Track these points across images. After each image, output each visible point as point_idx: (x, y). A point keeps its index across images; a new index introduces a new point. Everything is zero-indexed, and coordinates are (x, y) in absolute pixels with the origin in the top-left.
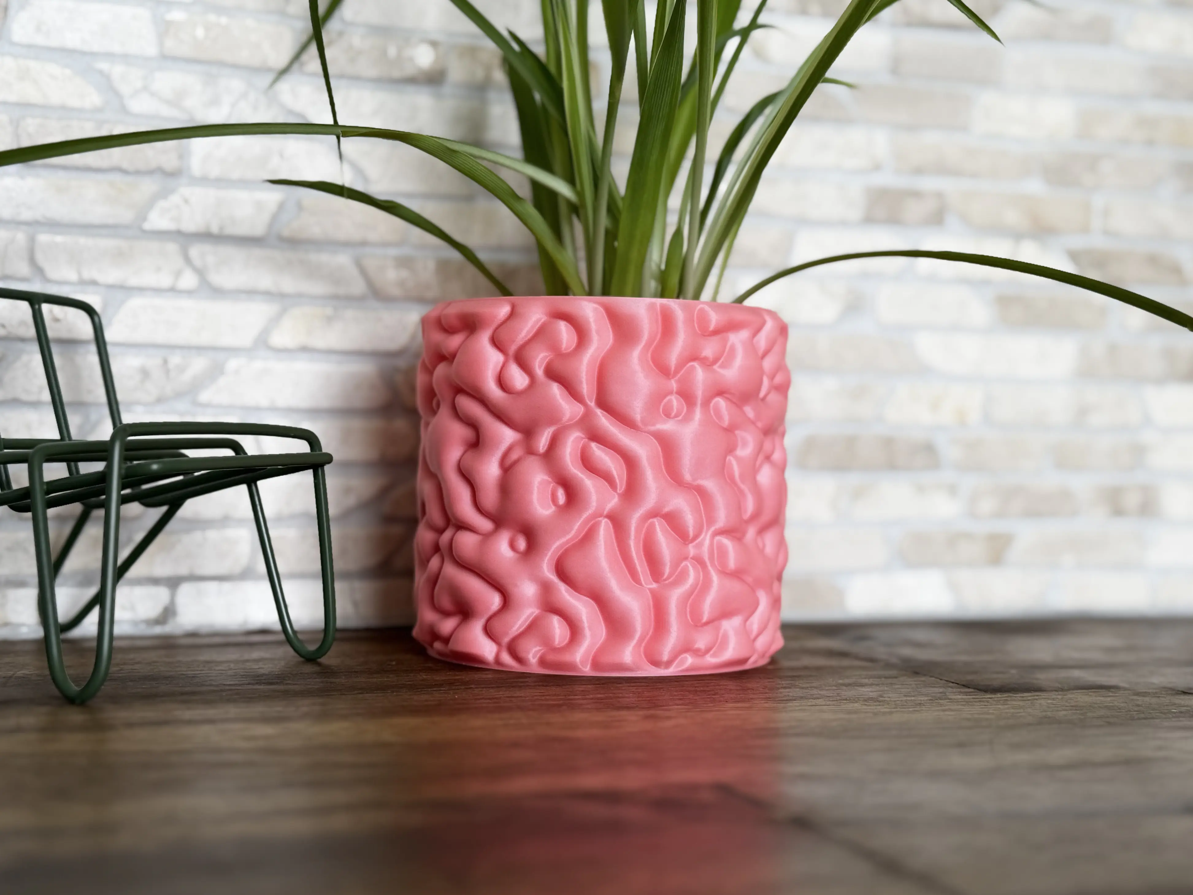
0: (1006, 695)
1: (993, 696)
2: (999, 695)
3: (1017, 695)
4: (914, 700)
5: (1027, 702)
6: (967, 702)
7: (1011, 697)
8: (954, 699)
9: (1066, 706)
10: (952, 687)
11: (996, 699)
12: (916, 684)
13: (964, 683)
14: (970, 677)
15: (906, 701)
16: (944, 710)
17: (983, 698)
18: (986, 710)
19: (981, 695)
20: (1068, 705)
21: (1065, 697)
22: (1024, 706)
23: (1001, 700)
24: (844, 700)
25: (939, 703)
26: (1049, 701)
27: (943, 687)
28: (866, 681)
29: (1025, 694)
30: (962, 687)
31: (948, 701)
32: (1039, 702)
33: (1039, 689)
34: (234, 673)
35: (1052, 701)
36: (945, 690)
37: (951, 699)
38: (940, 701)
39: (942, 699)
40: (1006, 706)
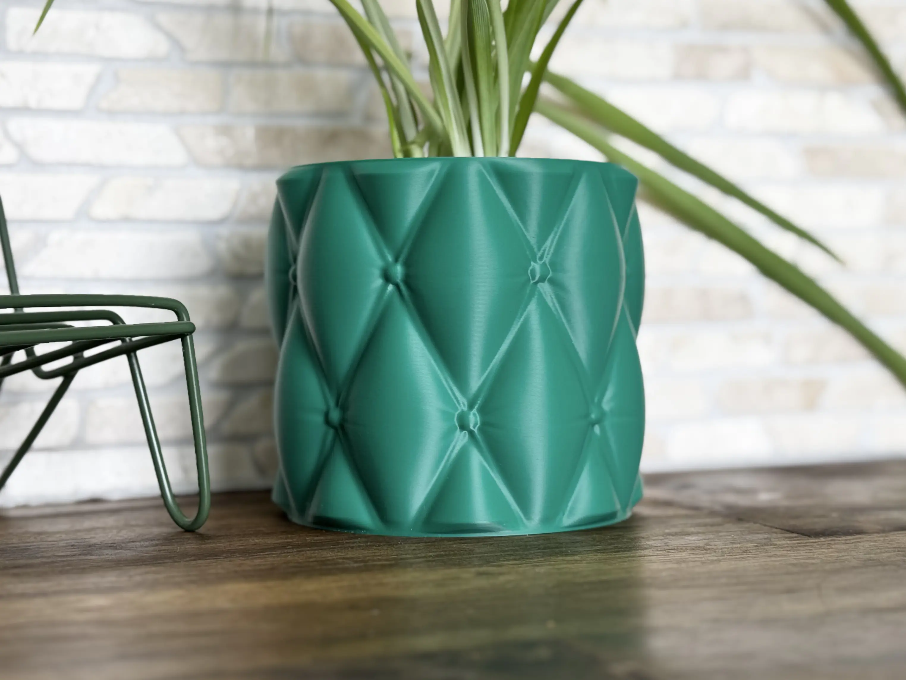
0: (830, 539)
1: (817, 540)
2: (822, 539)
3: (840, 539)
4: (740, 547)
5: (850, 545)
6: (791, 547)
7: (834, 540)
8: (780, 545)
9: (889, 548)
10: (776, 533)
12: (741, 531)
13: (787, 528)
14: (793, 522)
15: (732, 548)
16: (770, 557)
17: (807, 543)
18: (812, 554)
19: (805, 540)
20: (890, 546)
21: (886, 538)
22: (847, 549)
23: (824, 544)
24: (672, 549)
25: (764, 549)
26: (872, 544)
27: (767, 533)
28: (693, 530)
29: (847, 537)
30: (786, 532)
31: (773, 546)
32: (862, 544)
33: (860, 532)
34: (67, 543)
35: (874, 544)
36: (769, 536)
37: (776, 545)
38: (766, 547)
39: (766, 545)
40: (830, 550)
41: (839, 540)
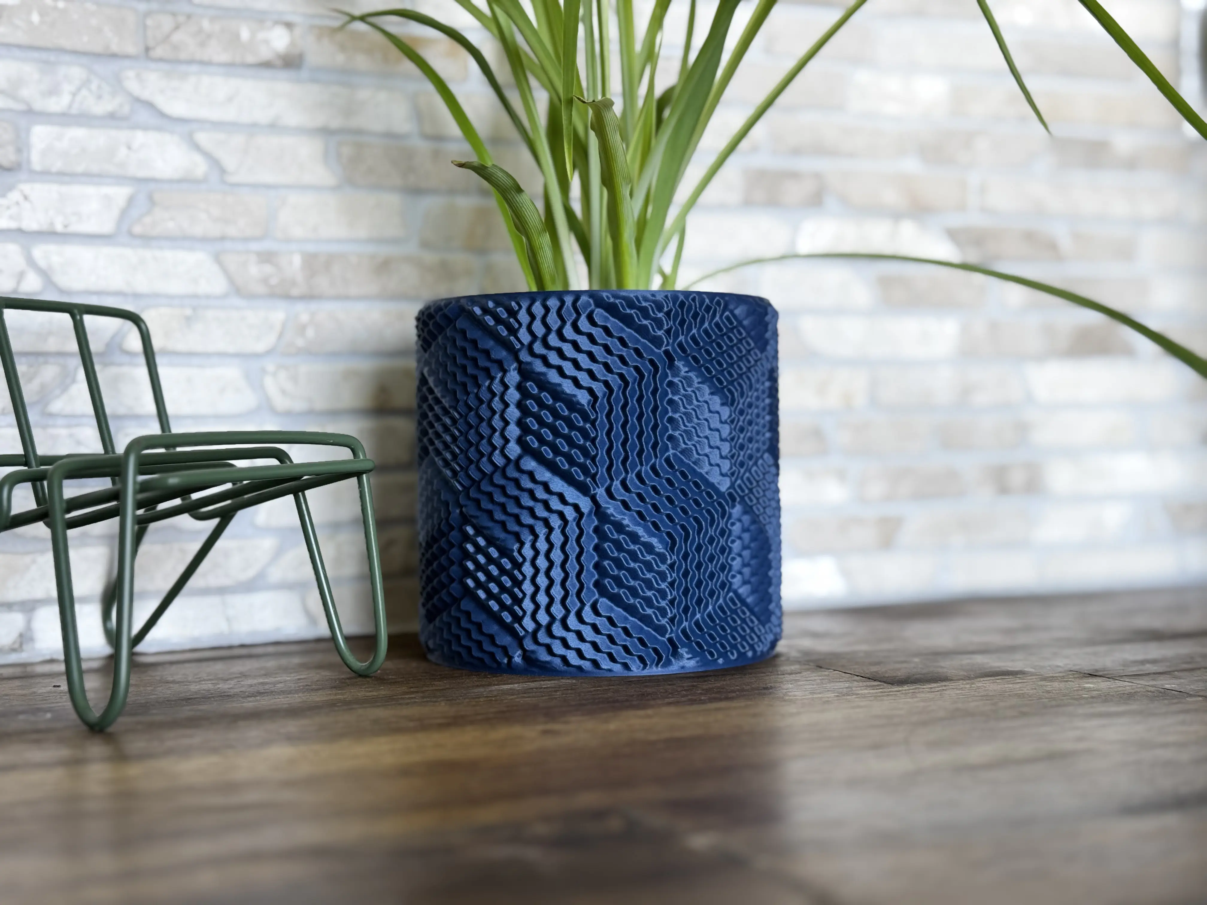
0: (914, 687)
1: (900, 689)
2: (906, 687)
3: (925, 687)
4: (821, 698)
5: (936, 693)
6: (876, 697)
7: (919, 688)
8: (862, 694)
9: (977, 696)
10: (857, 681)
11: (904, 692)
12: (820, 680)
13: (867, 675)
14: (874, 669)
15: (813, 699)
16: (853, 708)
17: (890, 692)
18: (896, 704)
19: (889, 688)
20: (977, 694)
21: (973, 686)
22: (933, 698)
23: (909, 693)
25: (846, 699)
26: (958, 692)
27: (848, 681)
29: (932, 684)
30: (868, 680)
31: (855, 696)
32: (948, 692)
33: (944, 679)
35: (961, 692)
36: (851, 685)
37: (859, 694)
38: (848, 697)
39: (849, 695)
40: (915, 699)
41: (923, 688)
